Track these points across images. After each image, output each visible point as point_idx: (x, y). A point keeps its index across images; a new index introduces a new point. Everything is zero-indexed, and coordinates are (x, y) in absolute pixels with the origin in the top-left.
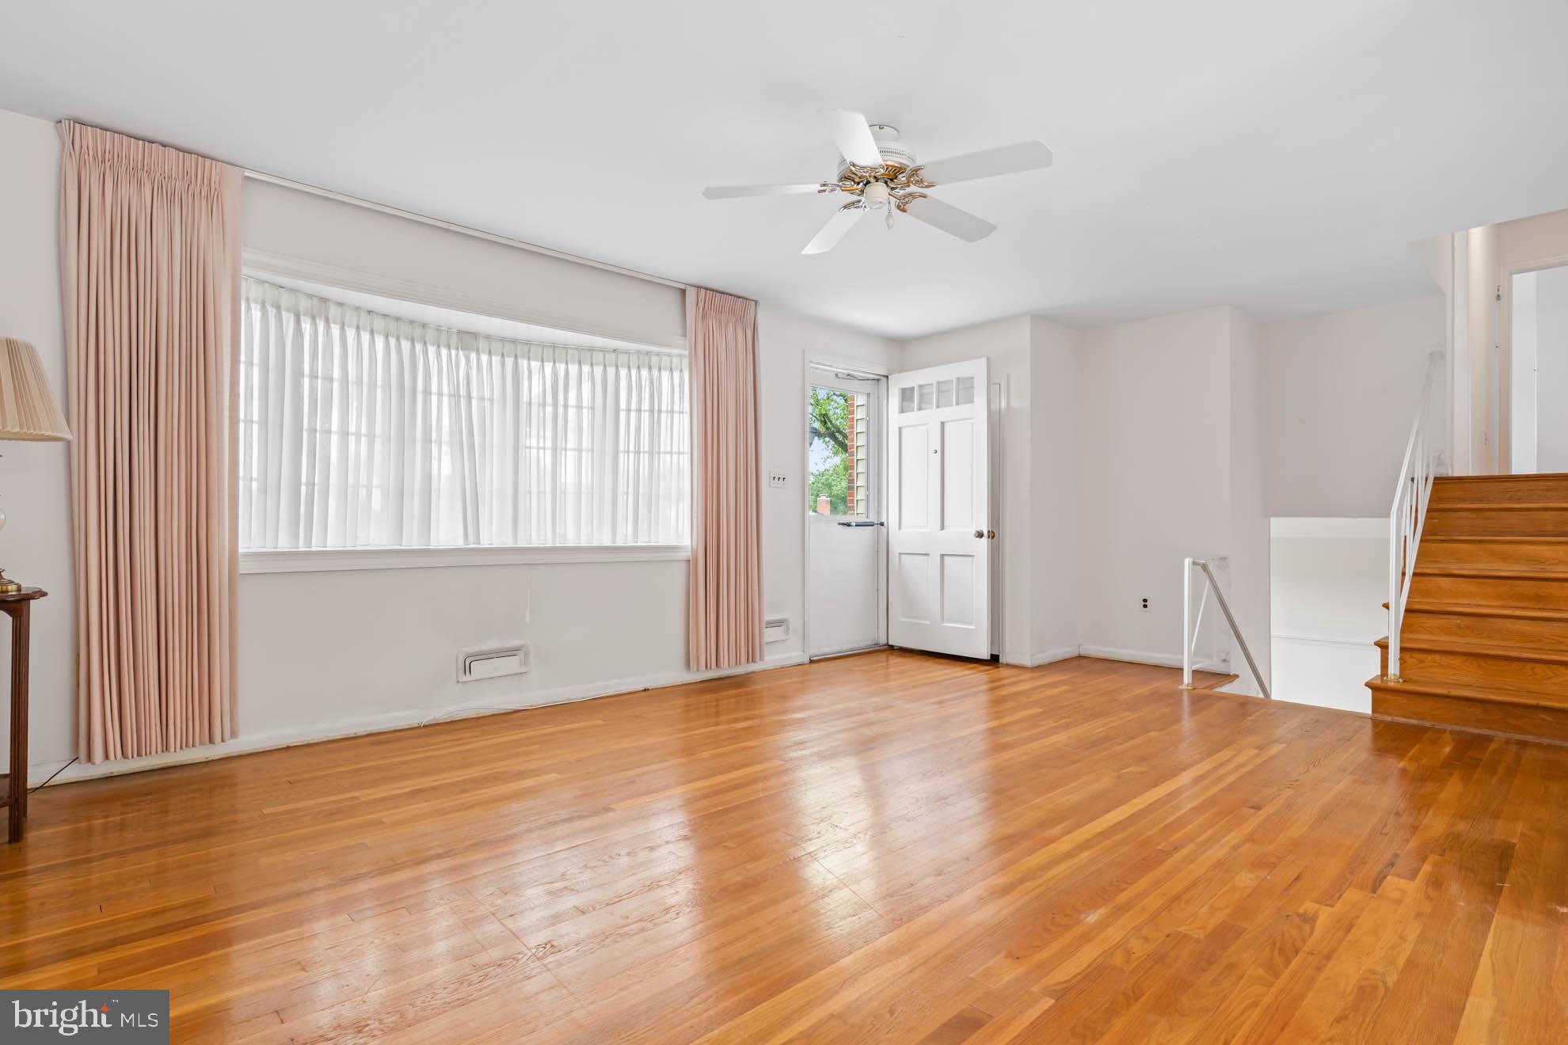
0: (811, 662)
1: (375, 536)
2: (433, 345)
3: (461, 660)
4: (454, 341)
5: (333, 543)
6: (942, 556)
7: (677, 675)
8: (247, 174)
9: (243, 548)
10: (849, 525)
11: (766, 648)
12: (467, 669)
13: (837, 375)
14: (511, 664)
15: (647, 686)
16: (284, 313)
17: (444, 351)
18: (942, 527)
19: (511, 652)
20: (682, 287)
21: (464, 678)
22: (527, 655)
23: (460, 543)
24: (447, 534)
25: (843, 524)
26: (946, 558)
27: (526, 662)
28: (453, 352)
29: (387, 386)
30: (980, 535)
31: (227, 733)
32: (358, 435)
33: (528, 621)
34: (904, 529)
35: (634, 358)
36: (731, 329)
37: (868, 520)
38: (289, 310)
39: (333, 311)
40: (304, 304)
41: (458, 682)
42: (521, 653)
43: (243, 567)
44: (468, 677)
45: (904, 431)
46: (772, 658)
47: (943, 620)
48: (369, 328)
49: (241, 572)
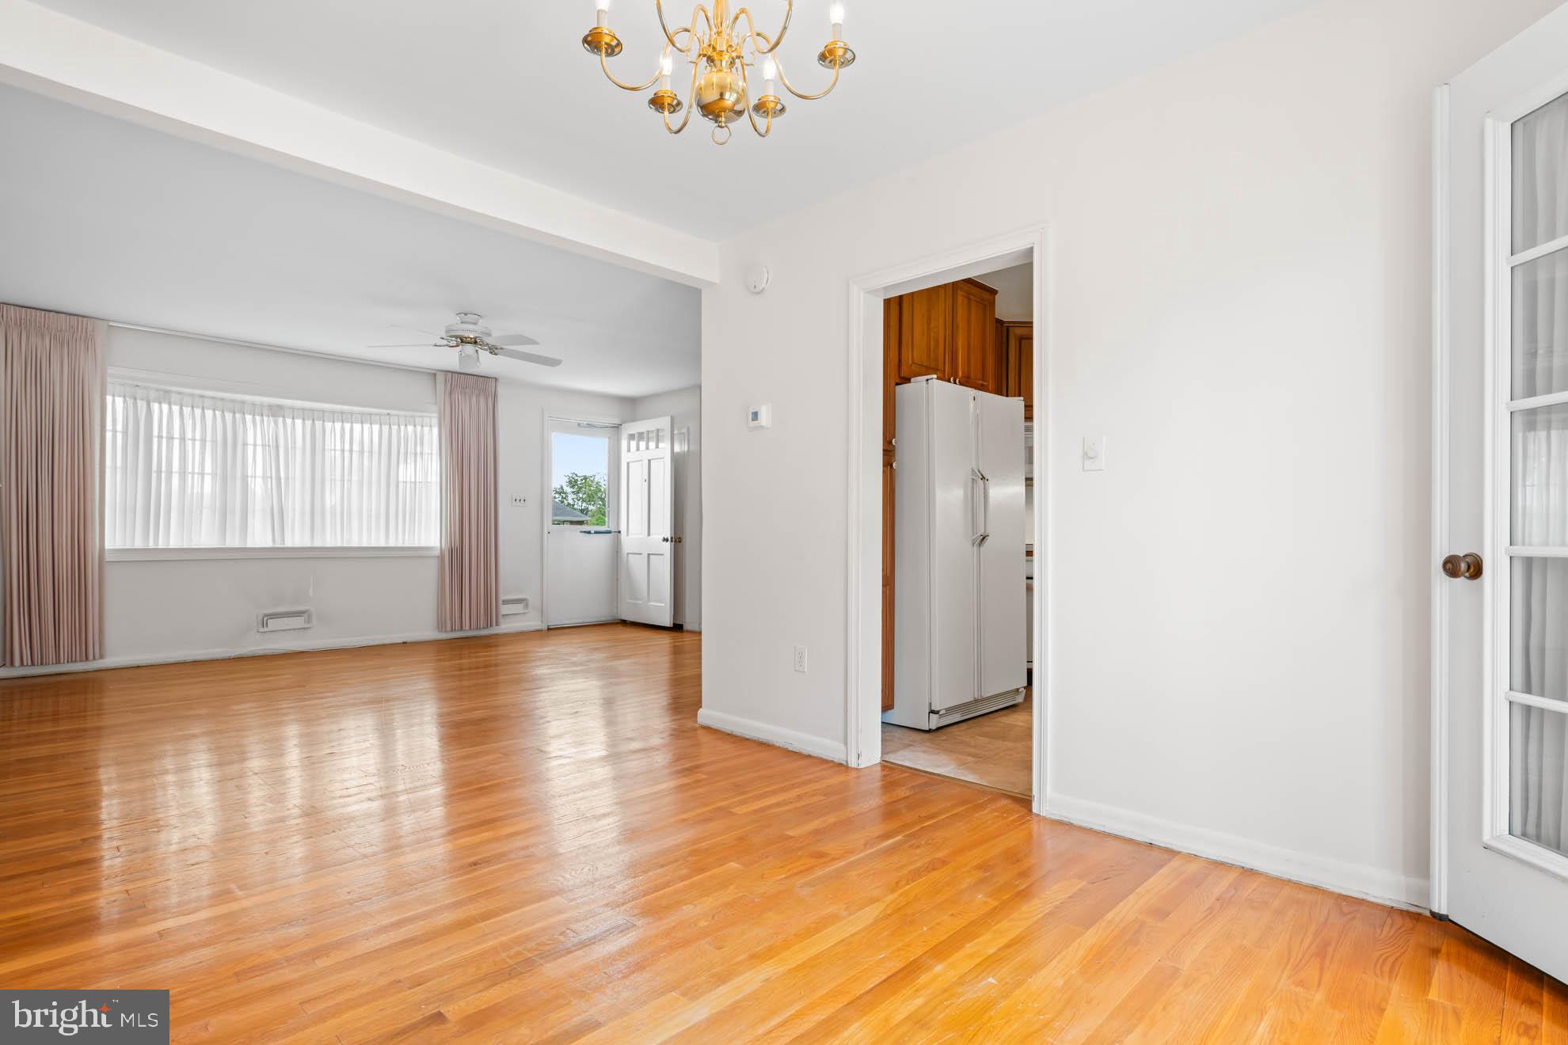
0: (549, 629)
1: (205, 538)
2: (250, 414)
3: (260, 618)
4: (265, 412)
5: (174, 543)
6: (649, 554)
7: (429, 633)
8: (111, 324)
9: (108, 545)
10: (589, 532)
11: (501, 619)
12: (264, 624)
13: (579, 425)
14: (298, 622)
15: (405, 640)
16: (138, 402)
17: (258, 418)
18: (649, 535)
19: (299, 614)
20: (434, 372)
21: (262, 630)
22: (310, 616)
23: (270, 544)
24: (260, 537)
25: (585, 532)
26: (651, 557)
27: (309, 621)
28: (265, 419)
29: (214, 442)
30: (666, 540)
31: (97, 655)
32: (193, 473)
33: (311, 594)
34: (630, 536)
35: (402, 420)
36: (474, 399)
37: (609, 529)
38: (142, 399)
39: (174, 397)
40: (153, 394)
41: (258, 632)
42: (306, 615)
43: (108, 557)
44: (265, 629)
45: (631, 464)
46: (505, 627)
47: (649, 601)
48: (201, 406)
49: (108, 560)
